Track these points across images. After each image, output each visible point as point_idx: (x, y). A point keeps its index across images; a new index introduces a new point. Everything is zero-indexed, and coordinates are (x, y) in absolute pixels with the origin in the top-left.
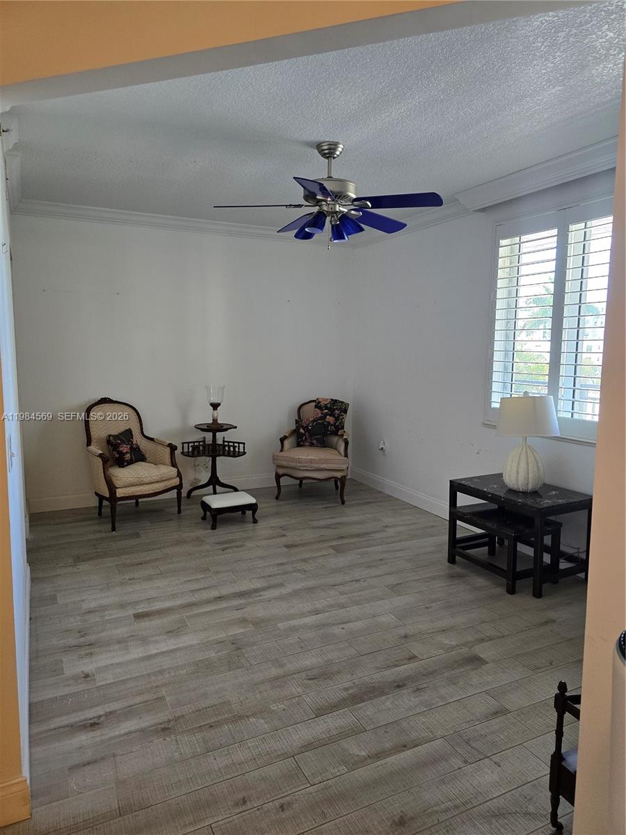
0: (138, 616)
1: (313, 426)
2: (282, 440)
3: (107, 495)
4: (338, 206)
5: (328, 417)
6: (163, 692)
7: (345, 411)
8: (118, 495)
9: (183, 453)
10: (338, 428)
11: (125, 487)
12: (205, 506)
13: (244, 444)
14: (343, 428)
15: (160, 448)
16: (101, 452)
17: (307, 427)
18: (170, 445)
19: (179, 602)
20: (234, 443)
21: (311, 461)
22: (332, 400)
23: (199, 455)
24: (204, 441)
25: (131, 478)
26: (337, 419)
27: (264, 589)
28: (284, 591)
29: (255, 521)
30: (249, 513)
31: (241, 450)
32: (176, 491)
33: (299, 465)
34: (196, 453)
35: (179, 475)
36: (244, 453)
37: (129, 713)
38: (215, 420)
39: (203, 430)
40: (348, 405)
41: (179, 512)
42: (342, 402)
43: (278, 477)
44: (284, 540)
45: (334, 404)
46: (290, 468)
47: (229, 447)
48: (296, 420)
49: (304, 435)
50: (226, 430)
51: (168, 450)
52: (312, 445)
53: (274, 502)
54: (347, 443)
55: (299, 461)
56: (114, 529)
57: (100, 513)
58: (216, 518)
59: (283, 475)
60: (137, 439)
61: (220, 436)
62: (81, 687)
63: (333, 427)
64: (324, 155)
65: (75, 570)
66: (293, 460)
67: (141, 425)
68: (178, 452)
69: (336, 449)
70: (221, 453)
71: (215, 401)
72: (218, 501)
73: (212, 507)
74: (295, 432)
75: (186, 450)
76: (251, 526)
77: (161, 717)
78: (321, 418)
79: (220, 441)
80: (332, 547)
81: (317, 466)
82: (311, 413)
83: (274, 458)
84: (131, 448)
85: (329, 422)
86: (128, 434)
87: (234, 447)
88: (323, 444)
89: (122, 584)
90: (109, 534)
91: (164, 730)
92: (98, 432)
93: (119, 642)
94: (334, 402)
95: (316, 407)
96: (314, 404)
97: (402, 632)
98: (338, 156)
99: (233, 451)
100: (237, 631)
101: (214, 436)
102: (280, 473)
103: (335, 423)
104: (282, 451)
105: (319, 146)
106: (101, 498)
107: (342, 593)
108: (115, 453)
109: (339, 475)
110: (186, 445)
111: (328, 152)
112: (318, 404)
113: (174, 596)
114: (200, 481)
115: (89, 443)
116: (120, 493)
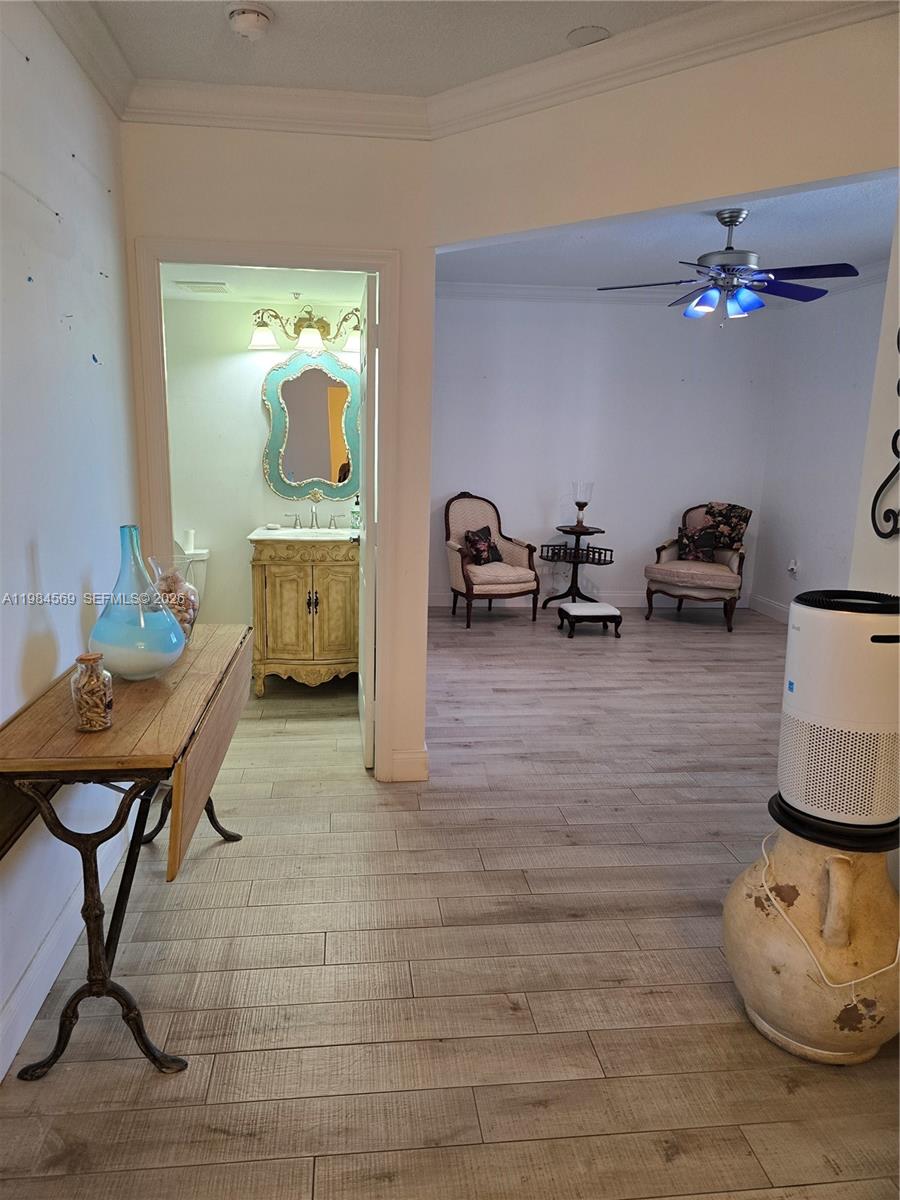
0: (496, 691)
1: (700, 536)
2: (659, 551)
3: (464, 591)
4: (736, 279)
5: (722, 526)
6: (522, 738)
7: (746, 520)
8: (475, 592)
9: (541, 557)
10: (734, 541)
11: (483, 584)
12: (563, 614)
13: (612, 551)
14: (740, 540)
15: (517, 548)
16: (460, 547)
17: (692, 537)
18: (529, 546)
19: (534, 686)
20: (600, 549)
21: (692, 576)
22: (729, 505)
23: (559, 560)
24: (566, 546)
25: (488, 576)
26: (733, 529)
27: (619, 689)
28: (641, 693)
29: (618, 636)
30: (611, 626)
31: (608, 558)
32: (532, 596)
33: (676, 579)
34: (556, 558)
35: (537, 579)
36: (611, 562)
37: (494, 744)
38: (580, 522)
39: (565, 532)
40: (751, 512)
41: (534, 619)
42: (743, 509)
43: (650, 593)
44: (649, 655)
45: (731, 510)
46: (666, 583)
47: (594, 553)
48: (680, 528)
49: (687, 546)
50: (592, 533)
51: (526, 551)
52: (697, 559)
53: (644, 622)
54: (742, 558)
55: (678, 575)
56: (468, 627)
57: (454, 612)
58: (573, 626)
59: (656, 592)
60: (495, 538)
61: (585, 540)
62: (453, 725)
63: (727, 539)
64: (725, 224)
65: (436, 652)
66: (671, 574)
67: (499, 523)
68: (536, 555)
69: (728, 565)
70: (584, 559)
71: (582, 500)
72: (577, 609)
73: (571, 614)
74: (677, 542)
75: (545, 554)
76: (612, 639)
77: (521, 751)
78: (711, 527)
79: (583, 546)
80: (706, 667)
81: (699, 582)
82: (700, 520)
83: (647, 570)
84: (489, 546)
85: (722, 533)
86: (486, 531)
87: (600, 554)
88: (711, 559)
89: (481, 667)
90: (464, 630)
91: (523, 757)
92: (459, 528)
93: (481, 704)
94: (732, 508)
95: (707, 513)
96: (705, 509)
97: (763, 736)
98: (741, 223)
99: (598, 558)
100: (590, 712)
101: (578, 541)
102: (653, 589)
103: (730, 534)
104: (658, 562)
105: (719, 214)
106: (456, 594)
107: (704, 702)
108: (473, 550)
109: (727, 596)
110: (545, 549)
111: (730, 220)
112: (710, 510)
113: (528, 682)
114: (557, 590)
115: (448, 538)
116: (477, 589)
